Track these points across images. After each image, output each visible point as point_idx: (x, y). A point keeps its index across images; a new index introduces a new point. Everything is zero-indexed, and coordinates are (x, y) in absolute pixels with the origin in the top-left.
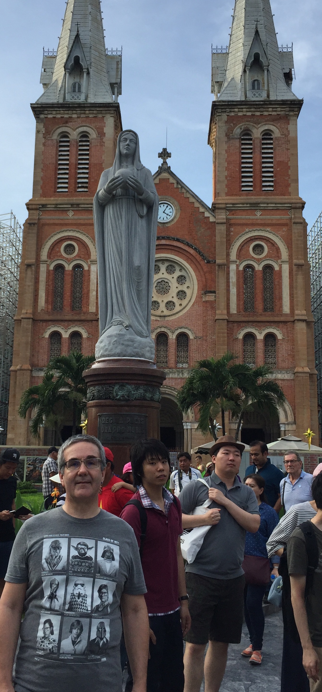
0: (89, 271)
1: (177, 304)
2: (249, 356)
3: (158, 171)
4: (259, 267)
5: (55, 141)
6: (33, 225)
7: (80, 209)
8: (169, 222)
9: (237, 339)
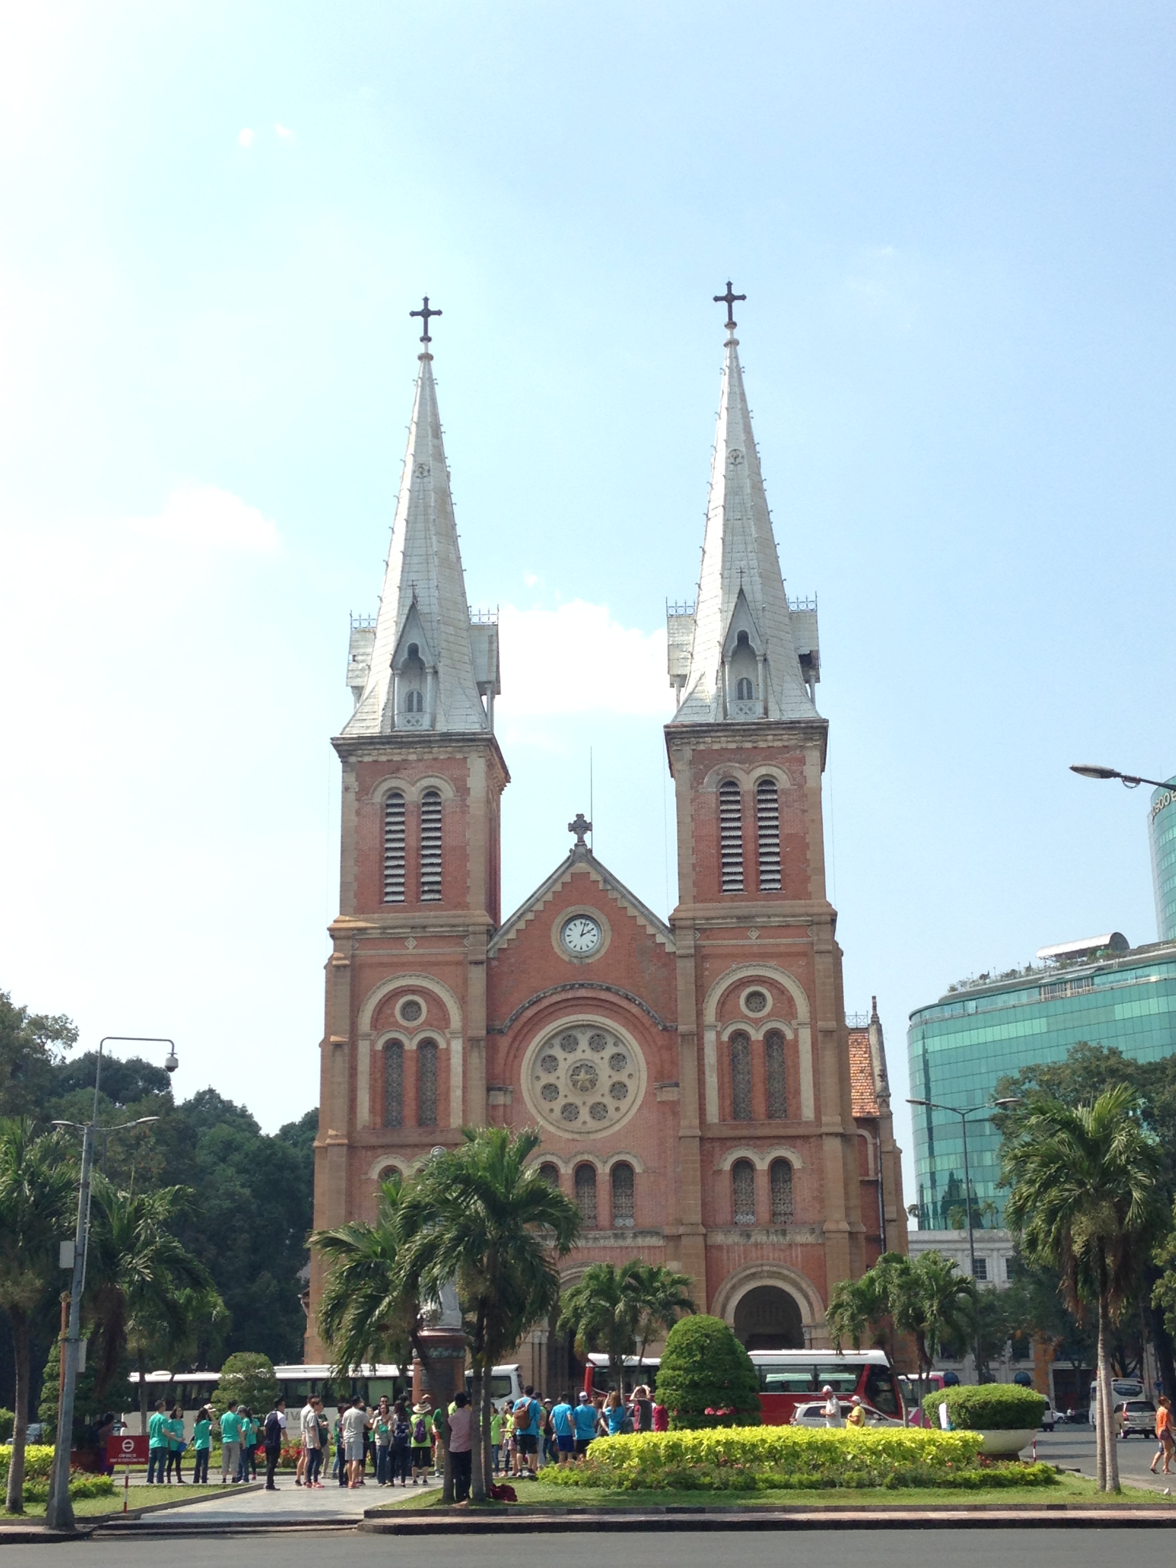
0: (448, 1050)
1: (611, 1108)
2: (744, 1202)
3: (569, 858)
4: (757, 1035)
5: (378, 806)
6: (342, 969)
7: (429, 934)
8: (592, 955)
9: (720, 1172)
